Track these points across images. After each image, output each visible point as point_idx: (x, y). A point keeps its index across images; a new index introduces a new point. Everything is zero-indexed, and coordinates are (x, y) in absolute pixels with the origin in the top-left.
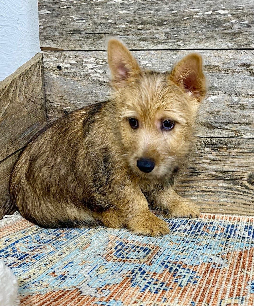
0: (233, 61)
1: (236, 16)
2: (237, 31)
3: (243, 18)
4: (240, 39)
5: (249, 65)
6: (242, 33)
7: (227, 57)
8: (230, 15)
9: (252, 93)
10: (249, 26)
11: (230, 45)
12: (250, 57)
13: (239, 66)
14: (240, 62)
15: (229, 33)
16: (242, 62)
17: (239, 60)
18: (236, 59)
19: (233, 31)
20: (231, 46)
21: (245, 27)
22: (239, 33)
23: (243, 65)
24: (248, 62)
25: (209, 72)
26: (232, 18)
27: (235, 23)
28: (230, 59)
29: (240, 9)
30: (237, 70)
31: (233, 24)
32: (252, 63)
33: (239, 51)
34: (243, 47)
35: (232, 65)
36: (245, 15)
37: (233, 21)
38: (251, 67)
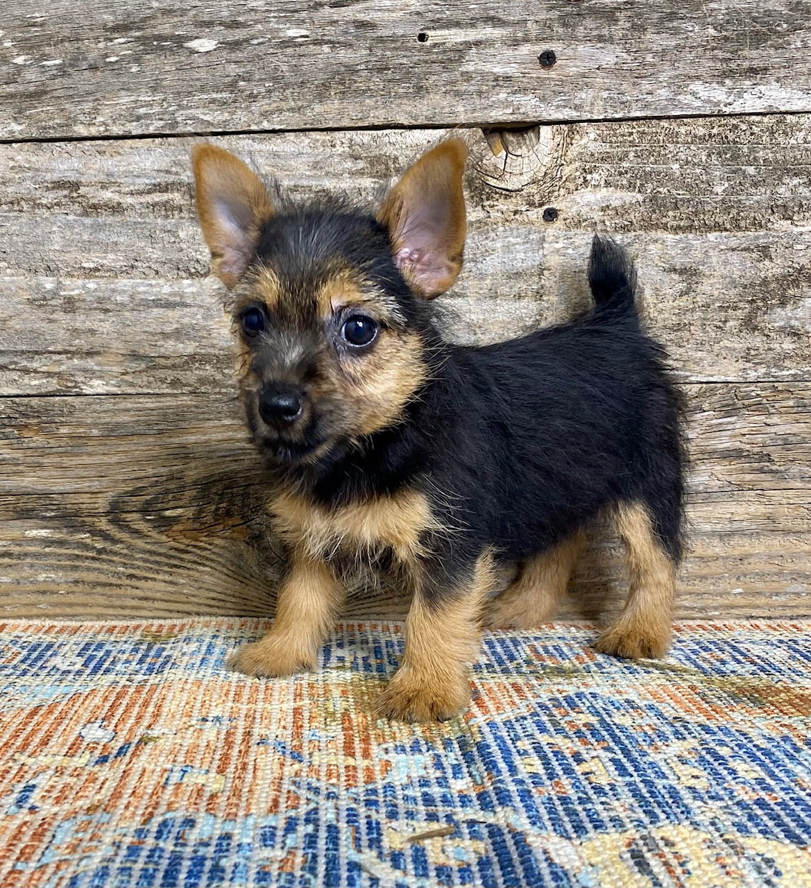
0: (30, 174)
1: (26, 45)
2: (32, 89)
3: (47, 50)
4: (43, 111)
5: (75, 186)
6: (45, 93)
7: (11, 164)
8: (8, 44)
9: (92, 265)
10: (65, 74)
11: (17, 129)
12: (76, 164)
13: (48, 189)
14: (48, 177)
15: (12, 96)
16: (56, 176)
17: (47, 171)
18: (37, 170)
19: (21, 88)
20: (21, 132)
21: (54, 77)
22: (38, 95)
23: (58, 185)
24: (72, 177)
26: (15, 51)
27: (25, 66)
28: (21, 169)
29: (34, 25)
30: (44, 201)
31: (19, 69)
32: (83, 180)
33: (45, 145)
34: (52, 134)
35: (29, 184)
36: (50, 40)
37: (20, 60)
38: (82, 190)
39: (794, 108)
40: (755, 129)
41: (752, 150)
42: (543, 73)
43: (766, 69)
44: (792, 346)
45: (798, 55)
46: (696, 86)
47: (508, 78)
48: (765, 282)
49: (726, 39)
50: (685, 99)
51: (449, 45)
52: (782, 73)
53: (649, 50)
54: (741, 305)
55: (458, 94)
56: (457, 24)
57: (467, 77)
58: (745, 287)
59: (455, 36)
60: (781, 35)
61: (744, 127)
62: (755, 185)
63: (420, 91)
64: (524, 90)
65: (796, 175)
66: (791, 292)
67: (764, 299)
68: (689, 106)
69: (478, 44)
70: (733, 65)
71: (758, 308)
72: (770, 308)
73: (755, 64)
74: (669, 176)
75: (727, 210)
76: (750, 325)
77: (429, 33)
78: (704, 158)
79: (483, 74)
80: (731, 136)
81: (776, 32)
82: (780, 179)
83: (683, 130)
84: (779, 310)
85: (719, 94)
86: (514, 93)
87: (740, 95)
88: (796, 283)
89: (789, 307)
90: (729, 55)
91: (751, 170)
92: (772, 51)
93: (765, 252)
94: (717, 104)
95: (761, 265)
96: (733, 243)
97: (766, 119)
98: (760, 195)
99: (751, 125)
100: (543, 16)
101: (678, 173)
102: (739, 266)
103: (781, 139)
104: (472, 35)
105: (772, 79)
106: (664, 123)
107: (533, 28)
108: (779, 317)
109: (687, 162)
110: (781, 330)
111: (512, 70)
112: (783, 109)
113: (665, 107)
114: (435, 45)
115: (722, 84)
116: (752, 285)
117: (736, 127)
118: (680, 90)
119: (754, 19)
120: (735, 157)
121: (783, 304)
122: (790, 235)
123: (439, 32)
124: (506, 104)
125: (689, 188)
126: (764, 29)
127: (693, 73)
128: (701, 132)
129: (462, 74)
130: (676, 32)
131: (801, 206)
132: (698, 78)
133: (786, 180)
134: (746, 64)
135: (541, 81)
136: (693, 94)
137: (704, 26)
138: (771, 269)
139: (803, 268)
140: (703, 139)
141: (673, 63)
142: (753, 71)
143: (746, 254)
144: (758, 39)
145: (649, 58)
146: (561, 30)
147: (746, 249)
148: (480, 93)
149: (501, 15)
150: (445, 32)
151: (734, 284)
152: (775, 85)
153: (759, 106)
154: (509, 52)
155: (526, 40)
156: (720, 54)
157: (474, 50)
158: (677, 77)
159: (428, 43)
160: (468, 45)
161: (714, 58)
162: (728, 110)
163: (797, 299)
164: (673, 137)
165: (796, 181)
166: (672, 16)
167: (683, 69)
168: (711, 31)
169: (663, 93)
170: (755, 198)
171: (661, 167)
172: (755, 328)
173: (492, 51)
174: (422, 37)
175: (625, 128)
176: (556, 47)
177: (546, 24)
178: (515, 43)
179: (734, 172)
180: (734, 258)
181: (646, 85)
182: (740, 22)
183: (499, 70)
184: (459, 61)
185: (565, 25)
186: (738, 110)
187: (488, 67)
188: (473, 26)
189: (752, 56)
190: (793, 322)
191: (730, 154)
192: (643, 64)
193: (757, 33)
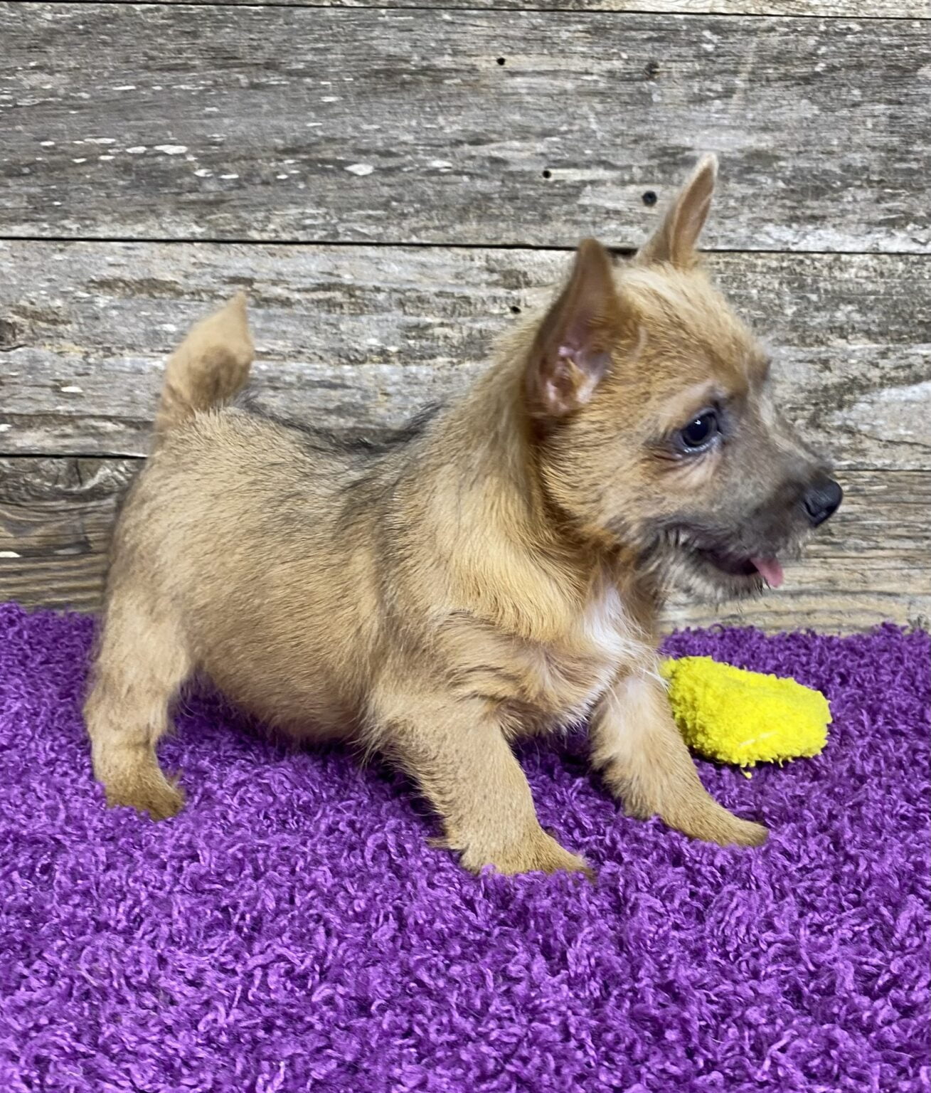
0: (210, 270)
1: (206, 161)
2: (211, 197)
3: (225, 165)
4: (222, 217)
5: (249, 281)
6: (223, 202)
7: (193, 260)
8: (191, 158)
9: (264, 350)
10: (241, 187)
11: (198, 231)
12: (251, 263)
13: (225, 283)
14: (226, 273)
15: (193, 202)
16: (232, 273)
17: (225, 267)
18: (215, 266)
19: (202, 197)
20: (202, 234)
21: (231, 189)
22: (217, 203)
23: (235, 280)
24: (247, 274)
25: (152, 296)
26: (197, 165)
27: (205, 178)
28: (202, 265)
29: (215, 144)
30: (221, 293)
31: (200, 180)
32: (256, 277)
33: (222, 246)
34: (229, 237)
35: (209, 278)
36: (227, 157)
37: (201, 173)
38: (256, 286)
39: (847, 250)
40: (817, 264)
41: (815, 281)
42: (646, 210)
43: (824, 217)
44: (848, 442)
45: (849, 207)
46: (769, 227)
47: (617, 212)
48: (826, 388)
49: (793, 191)
50: (761, 237)
51: (568, 182)
52: (838, 221)
53: (731, 196)
54: (807, 407)
55: (576, 223)
56: (575, 165)
57: (584, 209)
58: (810, 392)
59: (573, 175)
60: (835, 190)
61: (808, 262)
62: (818, 309)
63: (545, 218)
64: (631, 223)
65: (850, 303)
66: (847, 397)
67: (825, 403)
68: (763, 243)
69: (592, 182)
70: (798, 213)
71: (821, 410)
72: (831, 410)
73: (816, 212)
74: (749, 298)
75: (795, 329)
76: (814, 423)
77: (552, 171)
78: (777, 286)
79: (596, 207)
80: (798, 269)
81: (832, 188)
82: (837, 305)
83: (760, 262)
84: (837, 412)
85: (787, 235)
86: (623, 224)
87: (804, 236)
88: (850, 391)
89: (845, 410)
90: (795, 204)
91: (814, 297)
92: (829, 203)
93: (825, 364)
94: (786, 243)
95: (822, 375)
96: (801, 356)
97: (825, 257)
98: (821, 318)
99: (813, 260)
100: (645, 163)
101: (756, 297)
102: (805, 375)
103: (837, 273)
104: (587, 175)
105: (829, 225)
106: (745, 256)
107: (638, 173)
108: (838, 418)
109: (763, 289)
110: (839, 428)
111: (620, 206)
112: (838, 250)
113: (745, 244)
114: (556, 182)
115: (790, 227)
116: (816, 391)
117: (801, 262)
118: (757, 229)
119: (815, 176)
120: (802, 287)
121: (840, 407)
122: (844, 351)
123: (560, 171)
124: (617, 234)
125: (764, 309)
126: (823, 185)
127: (767, 217)
128: (774, 264)
129: (581, 206)
130: (753, 183)
131: (853, 328)
132: (770, 221)
133: (842, 307)
134: (808, 212)
135: (645, 216)
136: (768, 234)
137: (775, 179)
138: (831, 378)
139: (855, 378)
140: (775, 270)
141: (750, 207)
142: (813, 219)
143: (810, 366)
144: (818, 193)
145: (732, 203)
146: (660, 176)
147: (811, 362)
148: (594, 223)
149: (611, 160)
150: (565, 171)
151: (801, 390)
152: (832, 230)
153: (820, 246)
154: (617, 191)
155: (632, 182)
156: (788, 203)
157: (589, 188)
158: (754, 219)
159: (551, 179)
160: (584, 183)
161: (783, 206)
162: (794, 248)
163: (851, 404)
164: (752, 267)
165: (850, 308)
166: (750, 170)
167: (759, 213)
168: (781, 184)
169: (744, 231)
170: (818, 320)
171: (743, 292)
172: (818, 426)
173: (603, 189)
174: (547, 174)
175: (713, 258)
176: (656, 189)
177: (648, 170)
178: (623, 183)
179: (801, 298)
180: (801, 368)
181: (729, 224)
182: (804, 178)
183: (610, 205)
184: (577, 196)
185: (664, 172)
186: (803, 249)
187: (600, 202)
188: (588, 167)
189: (814, 206)
190: (849, 423)
191: (798, 283)
192: (727, 207)
193: (817, 188)
